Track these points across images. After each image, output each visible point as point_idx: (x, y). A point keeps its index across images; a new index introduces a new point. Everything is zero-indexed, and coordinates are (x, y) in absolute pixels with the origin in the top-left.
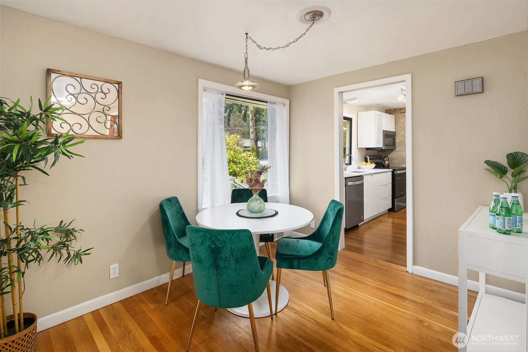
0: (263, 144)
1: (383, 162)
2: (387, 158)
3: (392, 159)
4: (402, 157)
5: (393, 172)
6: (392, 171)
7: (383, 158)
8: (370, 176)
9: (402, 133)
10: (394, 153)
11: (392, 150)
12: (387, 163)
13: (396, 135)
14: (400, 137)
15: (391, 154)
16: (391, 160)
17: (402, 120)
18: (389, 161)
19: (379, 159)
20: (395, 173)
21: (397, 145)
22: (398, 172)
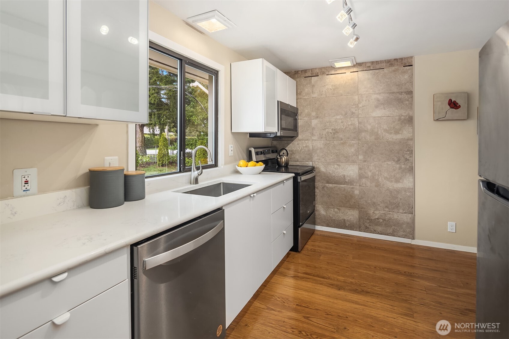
0: (151, 130)
1: (278, 158)
2: (285, 151)
3: (293, 153)
4: (307, 149)
5: (295, 179)
6: (294, 177)
7: (278, 151)
8: (247, 200)
9: (307, 111)
10: (295, 142)
11: (292, 138)
12: (284, 159)
13: (298, 113)
14: (305, 117)
15: (291, 145)
16: (291, 154)
17: (307, 90)
18: (287, 156)
19: (273, 152)
20: (299, 180)
21: (300, 130)
22: (304, 178)
